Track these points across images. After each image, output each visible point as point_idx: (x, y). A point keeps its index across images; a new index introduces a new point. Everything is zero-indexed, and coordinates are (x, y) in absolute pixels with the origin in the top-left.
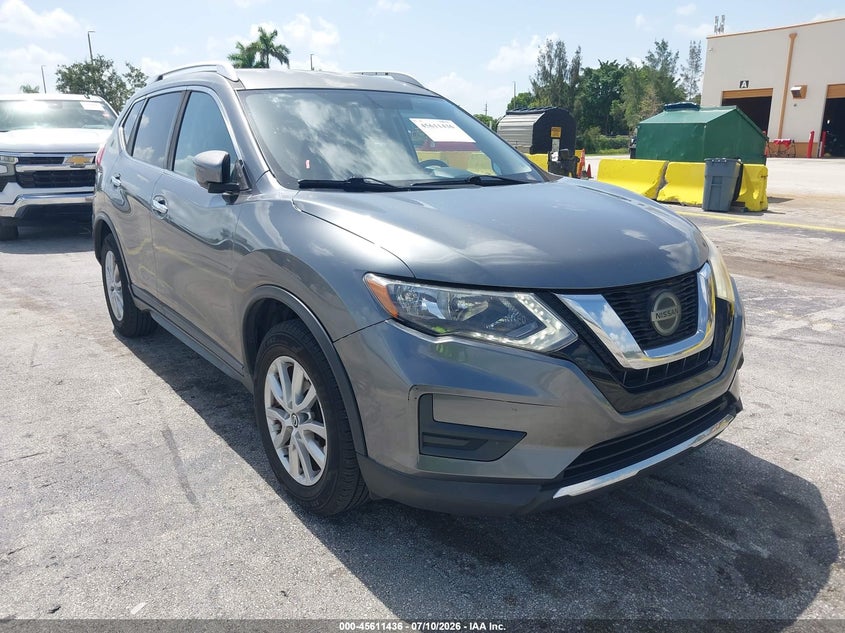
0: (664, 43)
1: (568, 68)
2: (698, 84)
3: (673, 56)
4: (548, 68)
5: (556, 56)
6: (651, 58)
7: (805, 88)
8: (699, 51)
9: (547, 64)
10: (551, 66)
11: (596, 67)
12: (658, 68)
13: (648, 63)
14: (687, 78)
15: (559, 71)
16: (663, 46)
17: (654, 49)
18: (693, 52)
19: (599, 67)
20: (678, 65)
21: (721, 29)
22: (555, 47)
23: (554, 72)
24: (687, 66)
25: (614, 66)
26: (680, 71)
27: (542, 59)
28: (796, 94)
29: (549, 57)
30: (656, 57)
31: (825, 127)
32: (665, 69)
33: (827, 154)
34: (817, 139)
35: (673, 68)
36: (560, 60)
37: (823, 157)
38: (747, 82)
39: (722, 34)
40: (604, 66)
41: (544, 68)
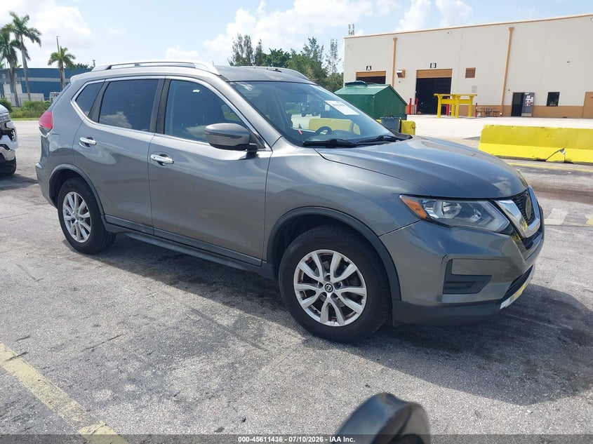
0: (313, 39)
1: (253, 53)
2: (336, 66)
3: (320, 48)
4: (240, 53)
5: (245, 45)
6: (306, 49)
7: (404, 71)
8: (336, 45)
9: (239, 50)
10: (242, 52)
11: (268, 53)
12: (312, 56)
13: (305, 52)
14: (330, 63)
15: (248, 56)
16: (313, 42)
17: (308, 44)
18: (332, 46)
19: (270, 53)
20: (323, 54)
21: (353, 33)
22: (244, 39)
23: (244, 56)
24: (329, 55)
25: (280, 52)
26: (325, 58)
27: (235, 47)
28: (400, 75)
29: (241, 45)
30: (310, 48)
31: (417, 96)
32: (315, 56)
33: (419, 112)
34: (413, 103)
35: (321, 55)
36: (248, 48)
37: (417, 114)
38: (371, 67)
39: (353, 36)
40: (273, 52)
41: (238, 53)
